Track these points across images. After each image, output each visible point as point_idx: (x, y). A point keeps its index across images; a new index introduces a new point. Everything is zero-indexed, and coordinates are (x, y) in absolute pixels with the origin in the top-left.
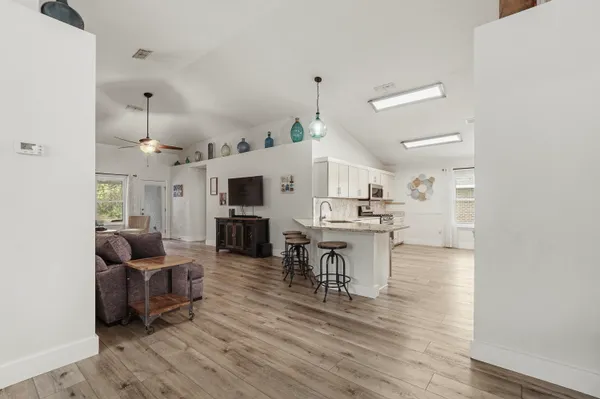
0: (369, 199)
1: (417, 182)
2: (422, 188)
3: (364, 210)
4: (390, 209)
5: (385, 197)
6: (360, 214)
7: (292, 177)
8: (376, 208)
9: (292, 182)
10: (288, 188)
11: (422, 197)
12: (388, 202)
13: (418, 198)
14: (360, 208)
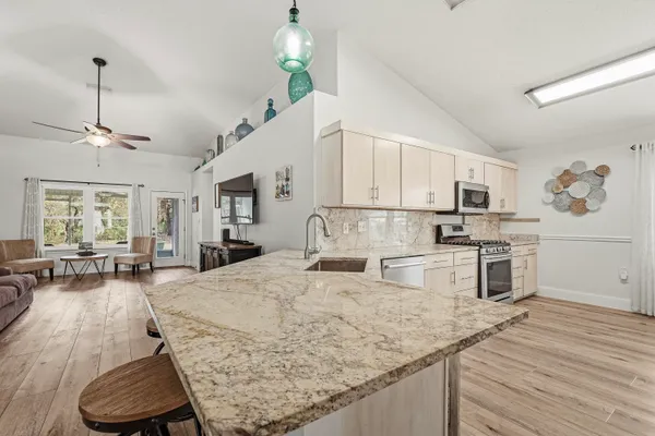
0: (455, 212)
1: (567, 178)
2: (577, 190)
3: (446, 232)
4: (509, 230)
5: (494, 207)
6: (438, 241)
7: (287, 170)
8: (476, 229)
9: (287, 179)
10: (283, 192)
11: (579, 207)
12: (505, 218)
13: (569, 208)
14: (438, 229)
